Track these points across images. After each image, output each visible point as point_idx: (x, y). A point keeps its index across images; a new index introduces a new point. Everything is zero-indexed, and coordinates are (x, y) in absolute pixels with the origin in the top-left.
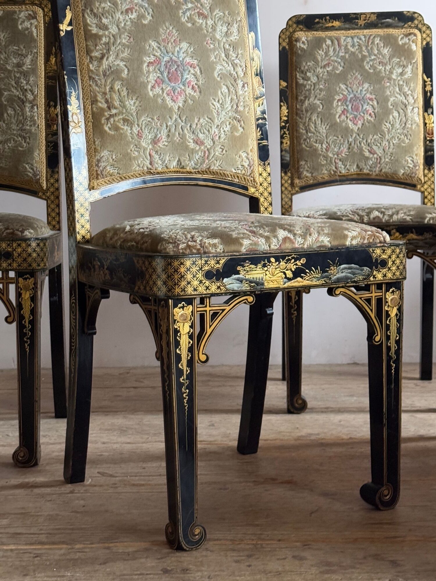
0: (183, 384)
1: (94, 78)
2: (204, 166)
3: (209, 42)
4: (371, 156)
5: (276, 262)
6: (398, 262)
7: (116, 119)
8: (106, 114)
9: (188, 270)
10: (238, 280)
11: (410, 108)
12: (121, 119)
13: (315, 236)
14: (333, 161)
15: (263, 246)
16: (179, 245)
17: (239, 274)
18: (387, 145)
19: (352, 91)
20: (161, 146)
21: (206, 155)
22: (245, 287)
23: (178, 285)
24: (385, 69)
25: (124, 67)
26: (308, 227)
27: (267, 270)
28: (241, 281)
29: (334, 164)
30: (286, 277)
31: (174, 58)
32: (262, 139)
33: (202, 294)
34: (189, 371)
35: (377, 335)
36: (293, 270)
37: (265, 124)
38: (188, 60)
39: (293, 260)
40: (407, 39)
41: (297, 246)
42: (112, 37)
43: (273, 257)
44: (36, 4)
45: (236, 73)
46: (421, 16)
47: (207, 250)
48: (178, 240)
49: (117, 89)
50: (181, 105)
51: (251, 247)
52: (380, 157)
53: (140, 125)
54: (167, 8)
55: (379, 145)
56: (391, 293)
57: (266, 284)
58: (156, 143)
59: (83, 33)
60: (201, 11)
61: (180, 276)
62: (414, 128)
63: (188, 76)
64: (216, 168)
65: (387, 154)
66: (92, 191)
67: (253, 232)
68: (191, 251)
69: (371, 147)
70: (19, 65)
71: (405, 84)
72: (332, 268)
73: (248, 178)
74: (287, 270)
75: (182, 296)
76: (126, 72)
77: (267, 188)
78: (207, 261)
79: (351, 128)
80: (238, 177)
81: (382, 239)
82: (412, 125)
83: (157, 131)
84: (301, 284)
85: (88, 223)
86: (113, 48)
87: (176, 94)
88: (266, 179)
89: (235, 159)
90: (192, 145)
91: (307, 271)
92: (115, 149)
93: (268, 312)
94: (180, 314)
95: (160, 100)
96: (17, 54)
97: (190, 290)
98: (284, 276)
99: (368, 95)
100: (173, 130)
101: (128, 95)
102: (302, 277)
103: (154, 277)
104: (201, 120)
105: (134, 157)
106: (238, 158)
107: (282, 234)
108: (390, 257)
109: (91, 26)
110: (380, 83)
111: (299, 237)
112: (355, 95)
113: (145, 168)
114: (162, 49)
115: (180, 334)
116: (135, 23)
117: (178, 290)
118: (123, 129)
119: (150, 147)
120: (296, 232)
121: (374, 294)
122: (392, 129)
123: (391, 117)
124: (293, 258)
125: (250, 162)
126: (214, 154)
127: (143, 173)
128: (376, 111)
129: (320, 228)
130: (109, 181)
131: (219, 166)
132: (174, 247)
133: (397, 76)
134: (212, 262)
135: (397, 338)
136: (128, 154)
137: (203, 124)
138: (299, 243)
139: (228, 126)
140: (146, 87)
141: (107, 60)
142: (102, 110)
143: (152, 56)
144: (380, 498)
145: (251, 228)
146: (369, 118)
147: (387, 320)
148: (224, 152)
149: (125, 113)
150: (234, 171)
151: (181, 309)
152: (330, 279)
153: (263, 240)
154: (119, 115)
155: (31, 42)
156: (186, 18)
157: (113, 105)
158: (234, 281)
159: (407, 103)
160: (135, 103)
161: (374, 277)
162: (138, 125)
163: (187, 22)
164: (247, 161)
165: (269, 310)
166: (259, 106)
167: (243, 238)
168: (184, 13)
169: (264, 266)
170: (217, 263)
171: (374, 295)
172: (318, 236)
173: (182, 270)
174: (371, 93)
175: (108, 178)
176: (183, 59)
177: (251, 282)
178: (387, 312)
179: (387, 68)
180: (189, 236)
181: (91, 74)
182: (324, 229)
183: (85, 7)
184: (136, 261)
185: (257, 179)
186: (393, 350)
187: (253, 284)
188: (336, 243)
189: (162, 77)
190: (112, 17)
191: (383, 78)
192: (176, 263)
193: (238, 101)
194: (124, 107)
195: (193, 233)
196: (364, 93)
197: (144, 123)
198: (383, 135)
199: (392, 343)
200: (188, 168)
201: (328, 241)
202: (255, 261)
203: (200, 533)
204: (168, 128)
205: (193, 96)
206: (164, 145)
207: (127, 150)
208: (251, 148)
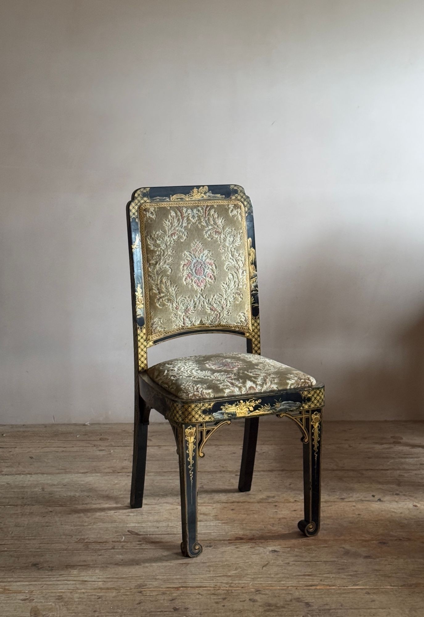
0: (190, 469)
1: (151, 276)
3: (221, 249)
5: (243, 402)
6: (318, 398)
8: (158, 296)
9: (193, 410)
12: (166, 299)
13: (269, 384)
15: (237, 392)
16: (189, 394)
17: (222, 410)
20: (190, 313)
21: (218, 316)
22: (226, 417)
23: (187, 417)
25: (169, 269)
27: (238, 407)
28: (223, 414)
30: (249, 410)
31: (199, 260)
32: (254, 303)
33: (201, 422)
34: (193, 462)
35: (306, 438)
36: (254, 406)
37: (257, 294)
38: (208, 260)
39: (254, 401)
41: (257, 391)
42: (162, 251)
43: (242, 400)
45: (239, 265)
48: (189, 391)
49: (164, 281)
50: (203, 288)
53: (178, 302)
54: (196, 231)
56: (315, 414)
57: (237, 415)
58: (187, 312)
59: (145, 250)
60: (217, 230)
61: (188, 413)
63: (207, 270)
64: (224, 323)
66: (148, 342)
67: (232, 384)
68: (195, 397)
72: (277, 404)
73: (245, 327)
74: (250, 406)
75: (190, 423)
76: (170, 271)
78: (204, 404)
80: (238, 327)
81: (310, 384)
84: (258, 414)
86: (162, 258)
87: (200, 282)
88: (256, 327)
89: (237, 317)
90: (209, 311)
91: (262, 406)
92: (162, 317)
94: (189, 432)
95: (190, 286)
97: (194, 420)
98: (248, 410)
100: (197, 303)
101: (171, 284)
102: (259, 410)
103: (175, 412)
104: (215, 297)
105: (174, 321)
107: (249, 384)
108: (313, 396)
109: (150, 246)
111: (259, 386)
113: (181, 327)
114: (192, 255)
115: (189, 443)
116: (177, 242)
117: (187, 420)
118: (167, 305)
119: (184, 314)
120: (258, 382)
124: (253, 400)
125: (246, 318)
126: (223, 316)
127: (179, 329)
130: (159, 335)
131: (226, 322)
132: (186, 395)
134: (207, 405)
135: (319, 440)
136: (170, 319)
137: (216, 299)
138: (258, 389)
139: (232, 298)
140: (181, 279)
141: (159, 265)
142: (156, 294)
143: (186, 261)
144: (307, 530)
145: (232, 381)
147: (312, 429)
148: (229, 314)
149: (169, 295)
150: (236, 324)
151: (190, 429)
152: (276, 410)
153: (238, 389)
154: (165, 297)
156: (208, 235)
157: (162, 291)
158: (219, 414)
160: (175, 289)
161: (303, 407)
163: (208, 237)
164: (244, 318)
166: (253, 283)
167: (226, 389)
168: (206, 233)
169: (237, 405)
170: (209, 405)
171: (304, 416)
172: (271, 384)
173: (190, 410)
175: (158, 334)
176: (205, 261)
177: (229, 414)
178: (312, 425)
180: (196, 388)
181: (149, 274)
183: (147, 234)
184: (166, 401)
185: (251, 328)
186: (316, 447)
187: (230, 415)
188: (280, 388)
189: (191, 273)
190: (163, 239)
192: (186, 406)
193: (239, 282)
194: (168, 292)
195: (198, 386)
197: (180, 300)
199: (315, 443)
200: (207, 324)
201: (277, 387)
202: (231, 403)
203: (199, 548)
204: (195, 302)
205: (211, 282)
206: (192, 312)
207: (170, 317)
208: (247, 309)
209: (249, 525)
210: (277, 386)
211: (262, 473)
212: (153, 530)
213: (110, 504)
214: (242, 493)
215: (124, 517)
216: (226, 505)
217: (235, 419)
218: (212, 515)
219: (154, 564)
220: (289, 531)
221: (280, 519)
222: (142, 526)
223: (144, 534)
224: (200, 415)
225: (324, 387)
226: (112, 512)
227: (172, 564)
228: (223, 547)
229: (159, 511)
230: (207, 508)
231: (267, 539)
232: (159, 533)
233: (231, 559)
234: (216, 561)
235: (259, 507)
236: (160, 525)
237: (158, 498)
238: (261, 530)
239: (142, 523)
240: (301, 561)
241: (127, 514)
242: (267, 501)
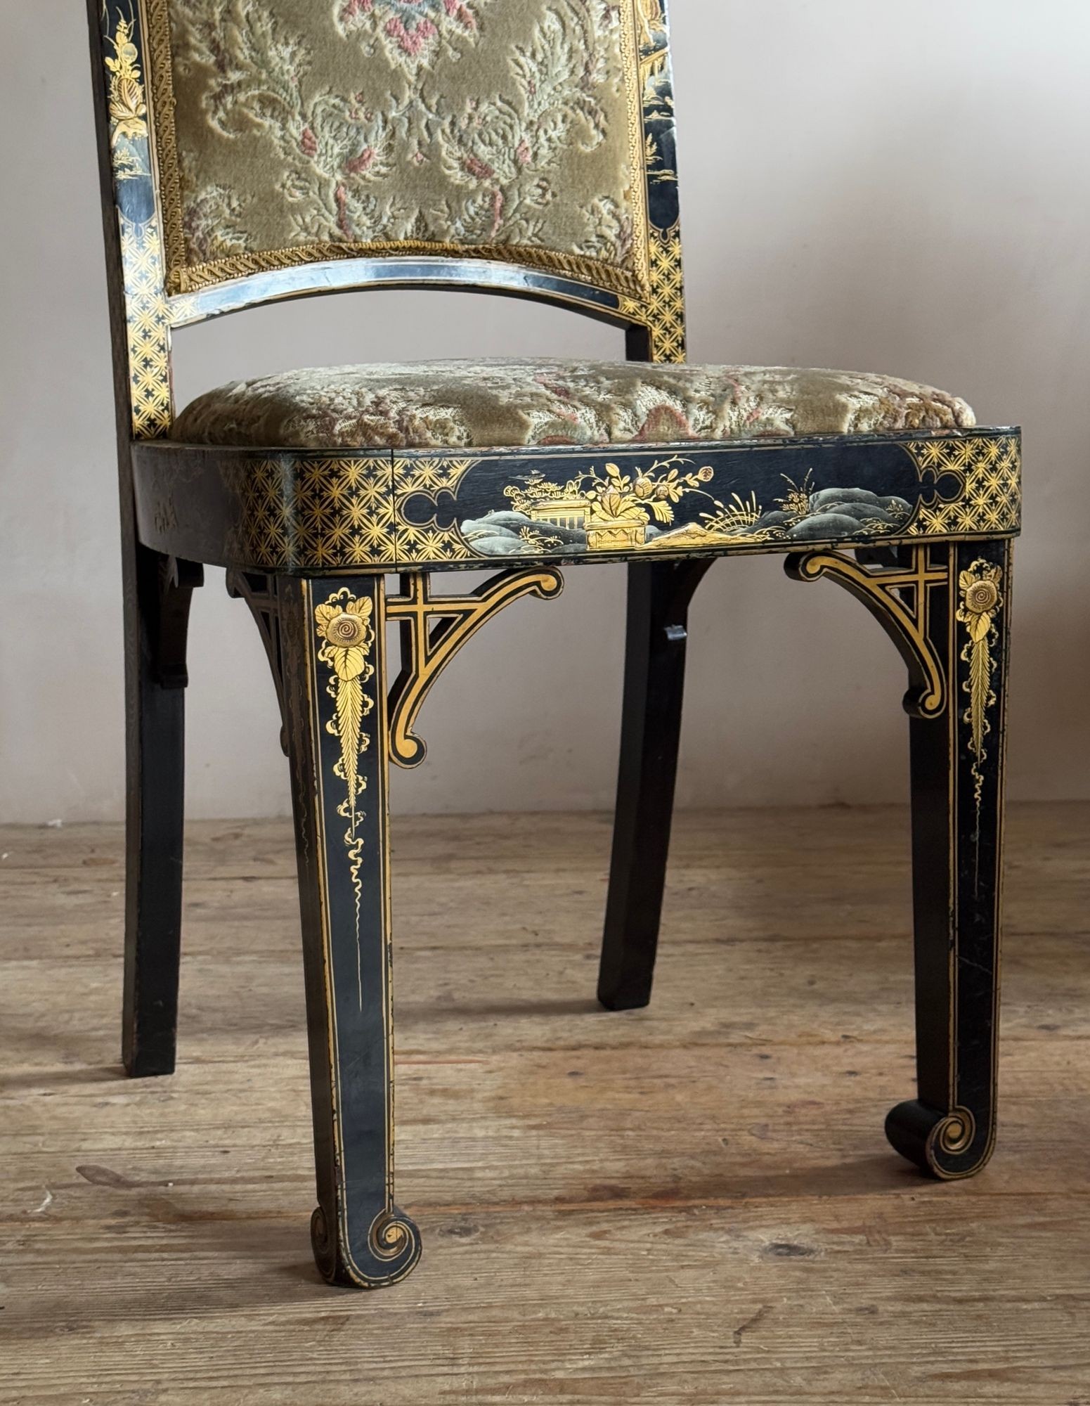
0: (347, 822)
2: (493, 234)
5: (622, 475)
6: (993, 483)
7: (242, 97)
8: (212, 82)
9: (351, 495)
10: (506, 526)
12: (253, 97)
13: (747, 404)
15: (587, 429)
16: (334, 421)
17: (509, 508)
20: (368, 176)
21: (498, 205)
22: (529, 547)
23: (323, 535)
26: (731, 382)
27: (595, 499)
28: (516, 528)
30: (653, 521)
32: (658, 165)
33: (398, 565)
34: (364, 786)
35: (932, 693)
36: (676, 500)
37: (669, 125)
39: (674, 472)
41: (691, 432)
43: (614, 460)
47: (417, 440)
48: (334, 411)
49: (243, 14)
50: (425, 63)
51: (551, 432)
53: (309, 114)
56: (974, 572)
57: (592, 540)
58: (354, 169)
61: (328, 511)
64: (525, 242)
66: (175, 296)
67: (564, 392)
68: (370, 439)
72: (793, 496)
73: (619, 271)
74: (656, 500)
75: (338, 568)
77: (672, 299)
78: (412, 468)
80: (589, 268)
81: (949, 417)
83: (358, 132)
84: (699, 541)
85: (164, 385)
87: (412, 31)
88: (668, 276)
89: (581, 217)
90: (456, 176)
91: (717, 503)
92: (237, 179)
93: (670, 636)
94: (334, 621)
95: (365, 49)
97: (359, 551)
98: (646, 517)
100: (402, 132)
101: (274, 30)
102: (702, 522)
103: (261, 513)
104: (484, 108)
105: (292, 204)
106: (588, 215)
107: (649, 398)
108: (969, 468)
111: (701, 408)
113: (326, 237)
115: (336, 680)
117: (323, 552)
118: (259, 126)
119: (339, 177)
120: (692, 393)
121: (924, 576)
124: (674, 465)
125: (622, 227)
126: (521, 203)
127: (320, 252)
129: (766, 386)
130: (222, 270)
131: (535, 235)
132: (319, 428)
134: (428, 472)
135: (992, 702)
136: (274, 196)
137: (488, 119)
138: (695, 424)
139: (560, 125)
140: (326, 11)
142: (202, 71)
144: (937, 1149)
145: (561, 383)
147: (960, 649)
148: (549, 196)
149: (266, 82)
150: (577, 251)
151: (339, 608)
152: (788, 527)
153: (591, 415)
154: (249, 86)
157: (233, 58)
158: (494, 529)
160: (293, 54)
161: (921, 525)
162: (304, 116)
164: (614, 223)
165: (674, 632)
166: (652, 73)
167: (528, 407)
169: (587, 486)
170: (440, 476)
171: (922, 577)
172: (758, 405)
173: (336, 492)
175: (220, 263)
177: (546, 532)
178: (961, 627)
180: (369, 398)
182: (778, 387)
185: (643, 276)
186: (978, 735)
187: (552, 540)
188: (807, 426)
192: (317, 474)
193: (591, 55)
194: (264, 63)
195: (383, 392)
197: (319, 110)
199: (976, 716)
200: (447, 240)
201: (787, 421)
202: (559, 472)
203: (402, 1240)
204: (390, 127)
205: (459, 38)
206: (378, 174)
207: (271, 183)
208: (627, 188)
209: (655, 1132)
210: (788, 415)
211: (691, 948)
212: (202, 1162)
213: (37, 1064)
214: (613, 1015)
215: (78, 1111)
216: (544, 1058)
217: (579, 560)
218: (479, 1096)
219: (160, 1327)
220: (844, 1156)
221: (790, 1108)
222: (153, 1148)
223: (153, 1178)
224: (392, 528)
225: (1017, 432)
226: (36, 1091)
227: (255, 1326)
228: (528, 1231)
229: (245, 1086)
230: (460, 1070)
231: (744, 1195)
232: (227, 1175)
233: (570, 1292)
234: (490, 1306)
235: (693, 1064)
236: (242, 1138)
237: (253, 1037)
238: (707, 1153)
239: (156, 1132)
240: (935, 1299)
241: (100, 1100)
242: (722, 1040)
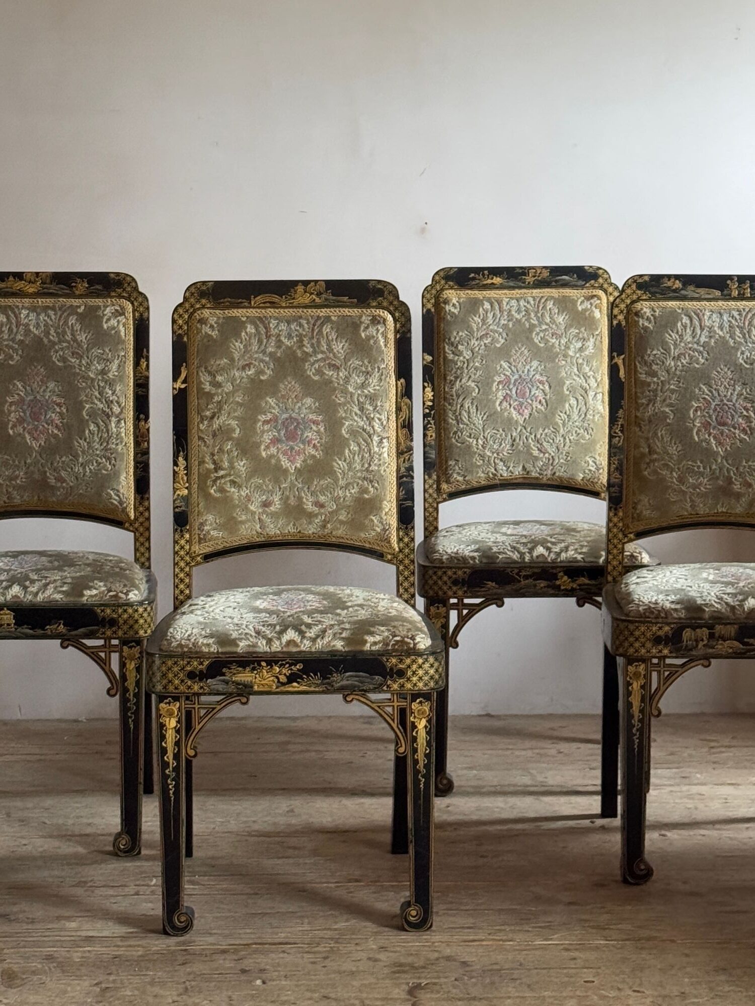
4: (542, 455)
11: (591, 394)
14: (492, 461)
18: (562, 441)
19: (518, 371)
24: (559, 342)
29: (493, 465)
40: (589, 303)
44: (123, 297)
46: (608, 273)
52: (552, 457)
55: (551, 441)
62: (596, 420)
65: (562, 453)
69: (541, 444)
70: (103, 372)
71: (585, 363)
79: (516, 419)
82: (594, 416)
96: (100, 359)
99: (538, 377)
110: (553, 361)
112: (520, 377)
122: (568, 421)
123: (567, 405)
128: (548, 397)
133: (576, 353)
146: (539, 407)
155: (118, 343)
159: (588, 387)
174: (541, 375)
179: (562, 342)
191: (557, 354)
196: (533, 373)
198: (556, 431)
